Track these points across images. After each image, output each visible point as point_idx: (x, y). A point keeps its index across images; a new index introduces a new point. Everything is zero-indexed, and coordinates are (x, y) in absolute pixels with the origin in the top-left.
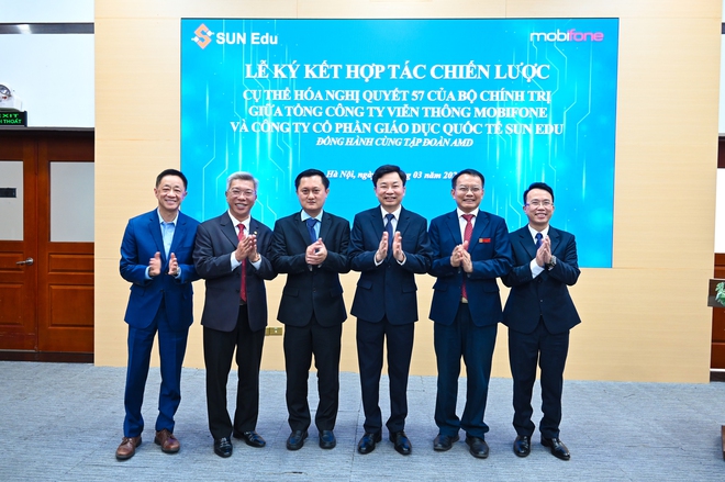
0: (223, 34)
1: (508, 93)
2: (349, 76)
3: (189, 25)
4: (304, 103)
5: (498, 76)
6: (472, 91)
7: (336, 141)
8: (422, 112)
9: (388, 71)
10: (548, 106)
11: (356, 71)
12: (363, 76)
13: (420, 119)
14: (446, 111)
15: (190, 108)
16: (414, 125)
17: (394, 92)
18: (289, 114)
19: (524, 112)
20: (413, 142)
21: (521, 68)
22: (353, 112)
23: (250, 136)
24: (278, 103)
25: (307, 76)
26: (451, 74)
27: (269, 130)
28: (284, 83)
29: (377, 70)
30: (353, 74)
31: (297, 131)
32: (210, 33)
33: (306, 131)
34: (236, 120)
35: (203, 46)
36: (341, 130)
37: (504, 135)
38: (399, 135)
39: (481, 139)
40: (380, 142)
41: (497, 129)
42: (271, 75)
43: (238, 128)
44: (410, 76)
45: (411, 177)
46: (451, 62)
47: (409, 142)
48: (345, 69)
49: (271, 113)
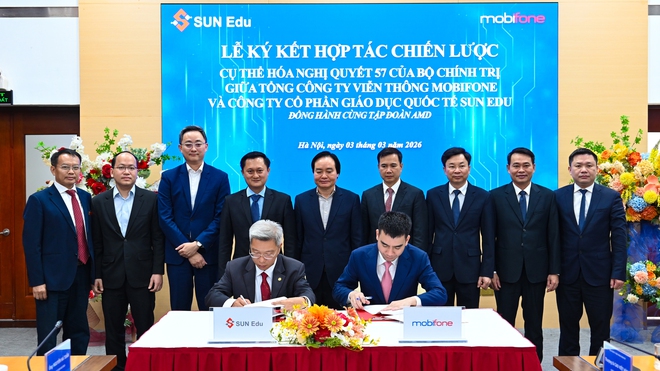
0: (200, 18)
1: (461, 70)
2: (317, 56)
4: (276, 81)
5: (452, 55)
6: (429, 68)
7: (307, 115)
8: (384, 88)
9: (353, 51)
10: (497, 81)
11: (324, 51)
12: (330, 55)
13: (384, 94)
14: (406, 87)
15: (170, 86)
16: (378, 100)
17: (359, 70)
18: (263, 91)
19: (476, 86)
20: (377, 115)
21: (473, 47)
22: (322, 88)
23: (226, 112)
24: (252, 81)
25: (279, 56)
26: (410, 54)
27: (245, 106)
28: (258, 63)
29: (342, 50)
30: (321, 54)
31: (270, 106)
32: (188, 17)
33: (278, 106)
34: (213, 97)
35: (181, 29)
36: (311, 105)
37: (459, 107)
38: (364, 109)
39: (438, 112)
40: (347, 115)
41: (453, 103)
42: (246, 55)
43: (216, 105)
44: (373, 56)
45: (376, 147)
46: (410, 43)
47: (374, 115)
48: (314, 49)
49: (246, 90)
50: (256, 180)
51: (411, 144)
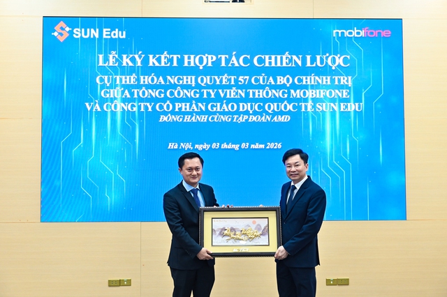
0: (79, 30)
1: (317, 78)
2: (186, 64)
3: (49, 23)
4: (148, 87)
5: (309, 64)
6: (288, 76)
9: (219, 60)
10: (349, 88)
11: (192, 60)
12: (198, 64)
13: (246, 100)
14: (267, 93)
15: (50, 91)
16: (241, 104)
17: (224, 77)
18: (136, 96)
19: (331, 93)
20: (241, 117)
21: (327, 58)
22: (191, 94)
23: (102, 116)
24: (126, 87)
25: (151, 64)
26: (270, 63)
27: (119, 110)
28: (131, 70)
29: (209, 60)
30: (189, 63)
31: (142, 110)
32: (68, 29)
33: (150, 110)
34: (90, 101)
35: (62, 39)
36: (180, 109)
37: (315, 112)
38: (229, 113)
39: (296, 115)
40: (213, 118)
41: (309, 107)
42: (121, 63)
43: (92, 109)
44: (237, 65)
45: (240, 147)
46: (270, 53)
47: (237, 119)
48: (183, 58)
49: (120, 96)
50: (194, 177)
51: (271, 145)
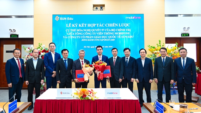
0: (61, 18)
1: (122, 29)
2: (88, 26)
3: (54, 16)
4: (79, 32)
5: (119, 26)
6: (114, 29)
7: (86, 40)
8: (104, 34)
9: (97, 25)
10: (130, 32)
11: (90, 25)
13: (104, 35)
14: (109, 33)
15: (54, 33)
16: (102, 36)
17: (98, 29)
18: (76, 34)
19: (125, 33)
20: (102, 40)
21: (124, 24)
22: (89, 34)
23: (67, 39)
24: (73, 32)
25: (79, 26)
26: (110, 26)
28: (74, 28)
29: (94, 25)
31: (77, 38)
32: (59, 18)
33: (79, 38)
34: (64, 36)
35: (57, 20)
36: (87, 37)
38: (99, 38)
40: (95, 40)
41: (120, 37)
42: (72, 26)
43: (65, 38)
44: (101, 26)
46: (110, 23)
48: (87, 25)
49: (72, 34)
50: (66, 56)
51: (110, 47)
